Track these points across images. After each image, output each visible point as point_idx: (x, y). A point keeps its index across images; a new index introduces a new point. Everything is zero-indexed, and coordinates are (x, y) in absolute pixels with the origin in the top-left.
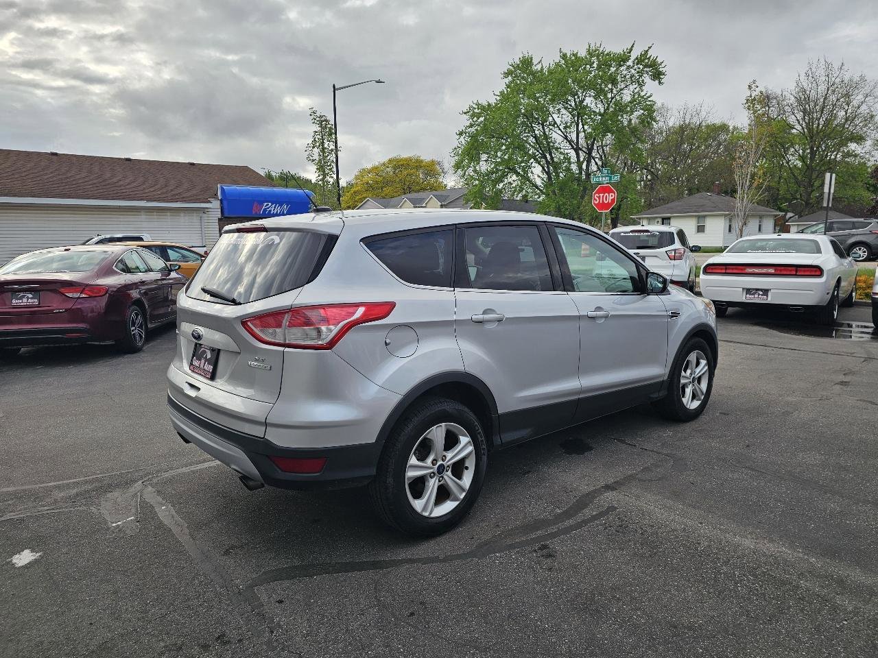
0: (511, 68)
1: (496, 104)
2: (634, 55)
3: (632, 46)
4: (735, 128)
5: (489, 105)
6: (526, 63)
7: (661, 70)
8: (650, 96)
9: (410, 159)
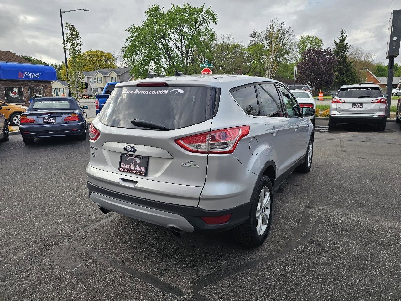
0: (149, 10)
1: (143, 28)
2: (205, 10)
3: (203, 6)
4: (242, 46)
5: (139, 27)
6: (156, 8)
7: (216, 18)
8: (212, 29)
9: (97, 52)
